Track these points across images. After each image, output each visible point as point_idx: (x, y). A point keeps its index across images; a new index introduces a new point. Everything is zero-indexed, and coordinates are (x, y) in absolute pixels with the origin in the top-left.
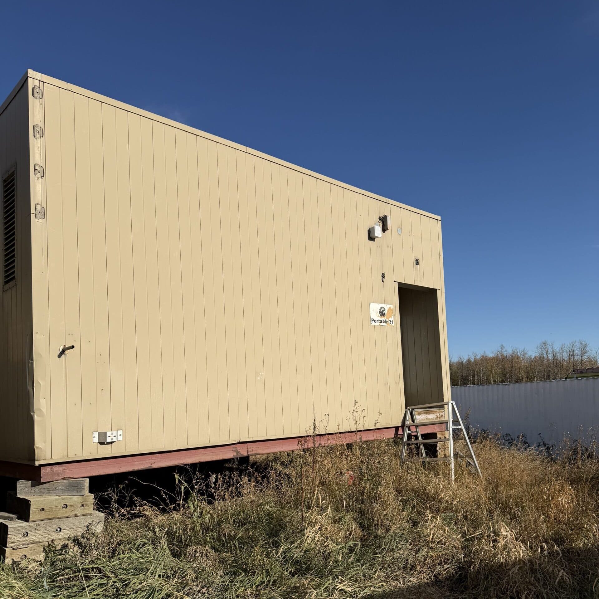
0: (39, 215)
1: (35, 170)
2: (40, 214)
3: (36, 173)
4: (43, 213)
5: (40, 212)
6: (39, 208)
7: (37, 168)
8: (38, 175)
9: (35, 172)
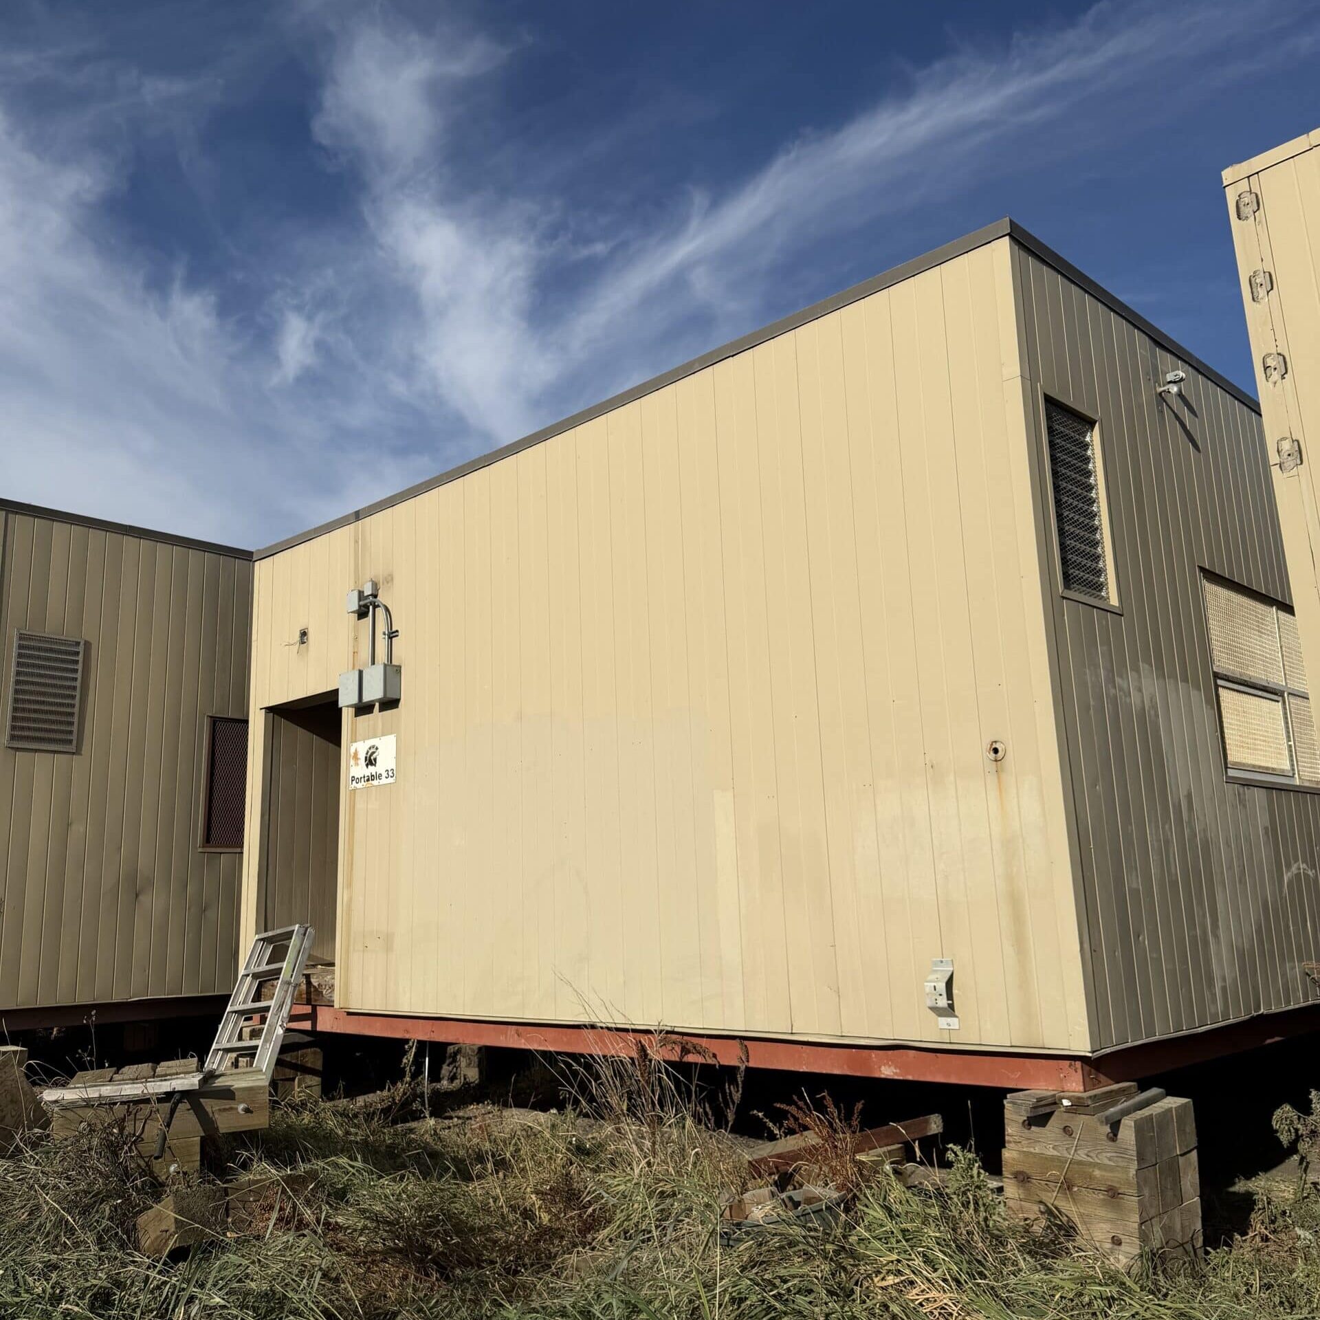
0: (1290, 463)
1: (1266, 368)
2: (1290, 458)
3: (1268, 375)
4: (1297, 454)
5: (1289, 455)
6: (1286, 446)
7: (1270, 362)
8: (1275, 376)
9: (1265, 373)
